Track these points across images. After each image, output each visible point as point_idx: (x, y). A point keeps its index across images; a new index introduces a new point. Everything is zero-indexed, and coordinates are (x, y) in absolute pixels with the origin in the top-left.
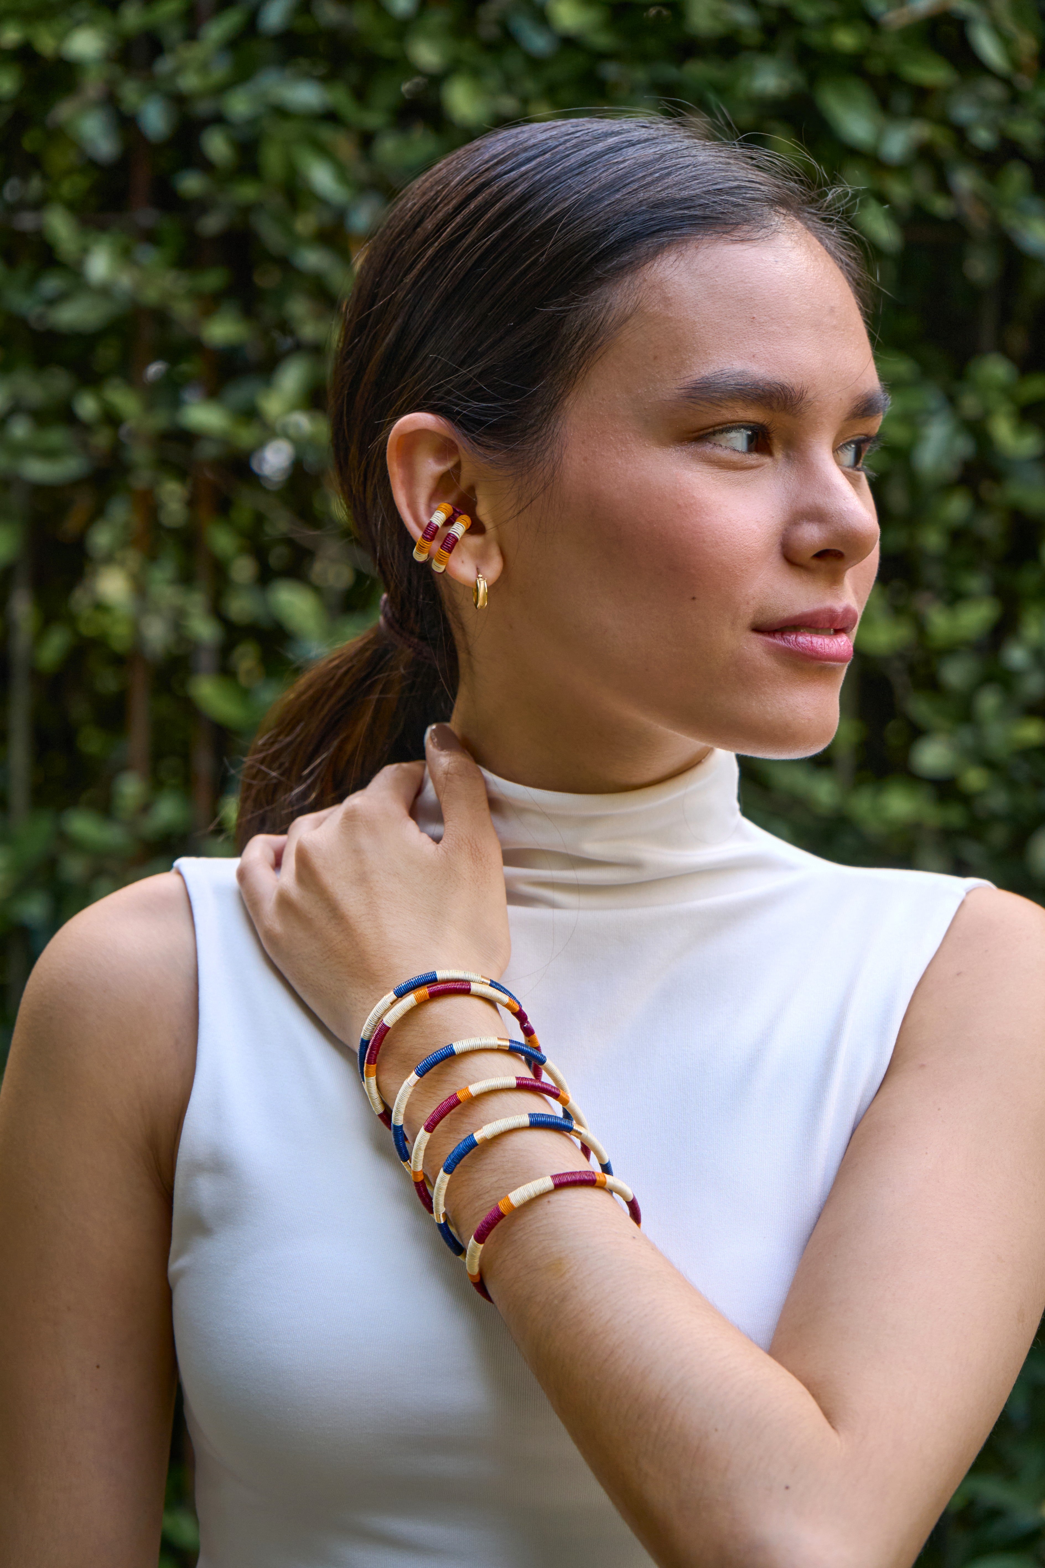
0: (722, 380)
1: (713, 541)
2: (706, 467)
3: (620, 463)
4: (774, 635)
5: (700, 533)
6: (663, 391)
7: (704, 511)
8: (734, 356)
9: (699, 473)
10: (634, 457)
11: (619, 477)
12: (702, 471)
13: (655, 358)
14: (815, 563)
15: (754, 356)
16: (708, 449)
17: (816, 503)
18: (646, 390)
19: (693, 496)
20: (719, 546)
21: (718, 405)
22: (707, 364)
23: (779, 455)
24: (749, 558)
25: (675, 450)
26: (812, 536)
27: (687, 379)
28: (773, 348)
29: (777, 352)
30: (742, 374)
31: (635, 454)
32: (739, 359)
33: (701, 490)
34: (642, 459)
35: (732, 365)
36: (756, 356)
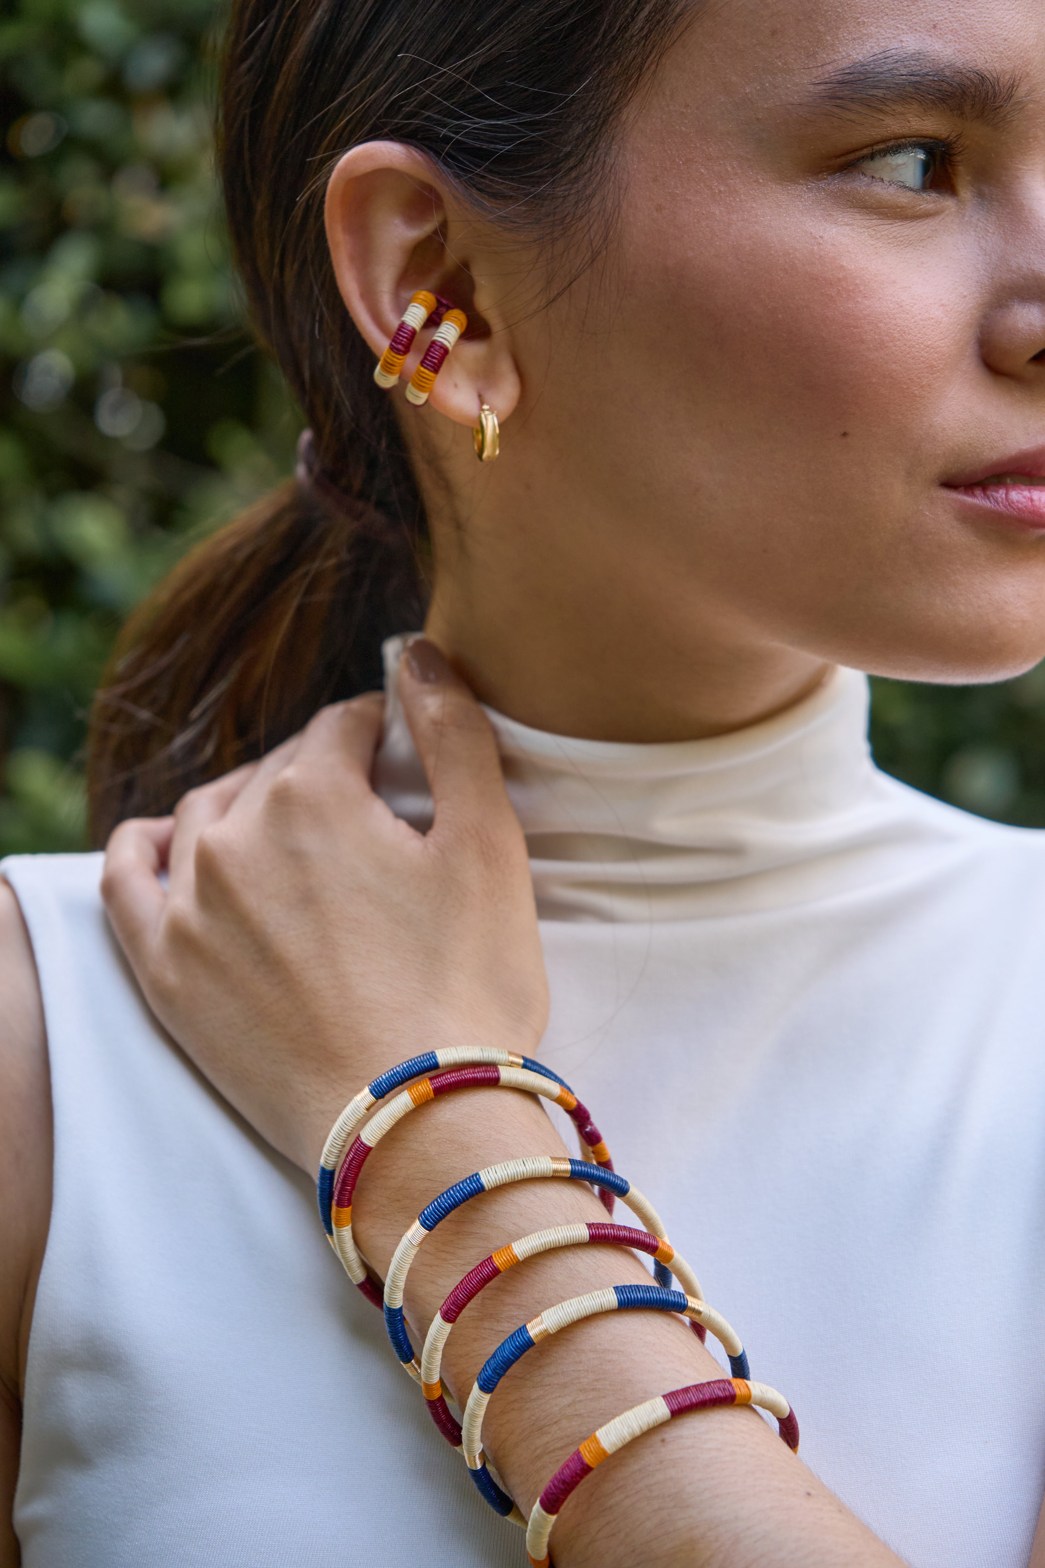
0: (885, 68)
1: (876, 340)
2: (858, 216)
3: (717, 212)
4: (973, 493)
5: (856, 327)
6: (788, 88)
7: (860, 291)
8: (904, 27)
9: (848, 228)
10: (741, 201)
11: (717, 236)
12: (852, 224)
13: (774, 33)
14: (1033, 369)
15: (935, 27)
16: (859, 185)
17: (1033, 271)
18: (759, 88)
19: (842, 266)
20: (886, 347)
21: (881, 111)
22: (859, 41)
23: (966, 193)
24: (932, 366)
25: (807, 188)
26: (1031, 324)
27: (829, 68)
28: (964, 13)
29: (970, 19)
30: (917, 56)
31: (742, 197)
32: (912, 33)
33: (853, 256)
34: (754, 205)
35: (901, 41)
36: (938, 26)
